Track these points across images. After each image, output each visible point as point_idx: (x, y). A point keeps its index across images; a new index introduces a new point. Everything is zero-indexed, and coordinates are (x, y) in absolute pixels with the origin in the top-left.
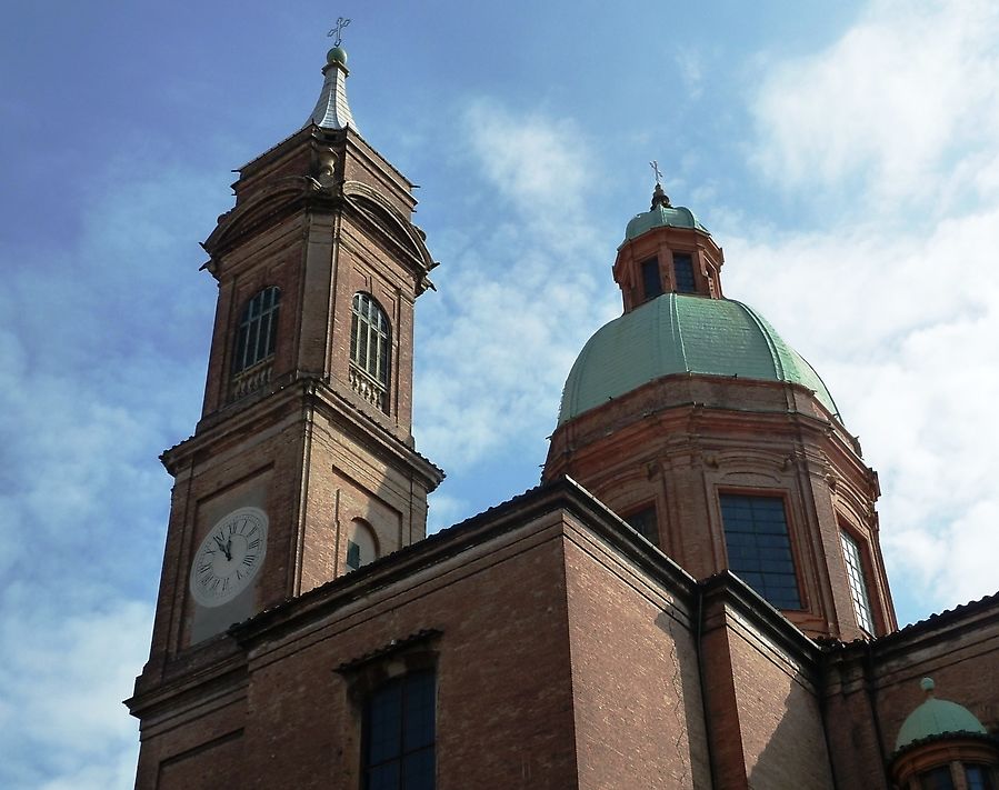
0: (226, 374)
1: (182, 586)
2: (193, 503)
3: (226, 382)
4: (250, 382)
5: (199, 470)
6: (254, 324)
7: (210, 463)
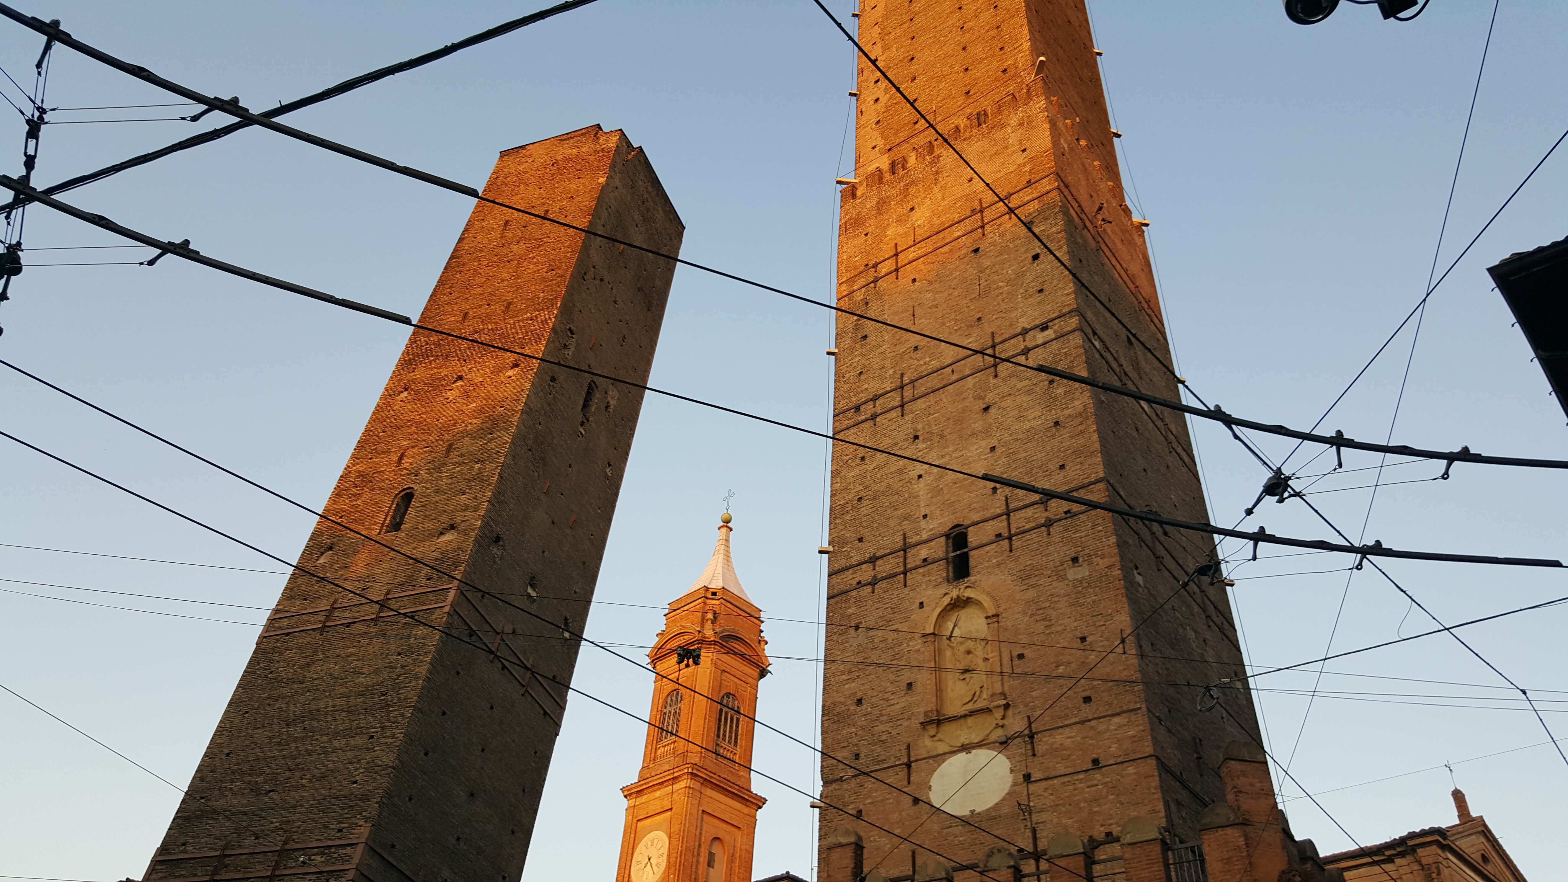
0: (655, 742)
1: (627, 872)
2: (635, 821)
3: (654, 747)
4: (666, 748)
5: (639, 801)
6: (670, 712)
7: (644, 798)
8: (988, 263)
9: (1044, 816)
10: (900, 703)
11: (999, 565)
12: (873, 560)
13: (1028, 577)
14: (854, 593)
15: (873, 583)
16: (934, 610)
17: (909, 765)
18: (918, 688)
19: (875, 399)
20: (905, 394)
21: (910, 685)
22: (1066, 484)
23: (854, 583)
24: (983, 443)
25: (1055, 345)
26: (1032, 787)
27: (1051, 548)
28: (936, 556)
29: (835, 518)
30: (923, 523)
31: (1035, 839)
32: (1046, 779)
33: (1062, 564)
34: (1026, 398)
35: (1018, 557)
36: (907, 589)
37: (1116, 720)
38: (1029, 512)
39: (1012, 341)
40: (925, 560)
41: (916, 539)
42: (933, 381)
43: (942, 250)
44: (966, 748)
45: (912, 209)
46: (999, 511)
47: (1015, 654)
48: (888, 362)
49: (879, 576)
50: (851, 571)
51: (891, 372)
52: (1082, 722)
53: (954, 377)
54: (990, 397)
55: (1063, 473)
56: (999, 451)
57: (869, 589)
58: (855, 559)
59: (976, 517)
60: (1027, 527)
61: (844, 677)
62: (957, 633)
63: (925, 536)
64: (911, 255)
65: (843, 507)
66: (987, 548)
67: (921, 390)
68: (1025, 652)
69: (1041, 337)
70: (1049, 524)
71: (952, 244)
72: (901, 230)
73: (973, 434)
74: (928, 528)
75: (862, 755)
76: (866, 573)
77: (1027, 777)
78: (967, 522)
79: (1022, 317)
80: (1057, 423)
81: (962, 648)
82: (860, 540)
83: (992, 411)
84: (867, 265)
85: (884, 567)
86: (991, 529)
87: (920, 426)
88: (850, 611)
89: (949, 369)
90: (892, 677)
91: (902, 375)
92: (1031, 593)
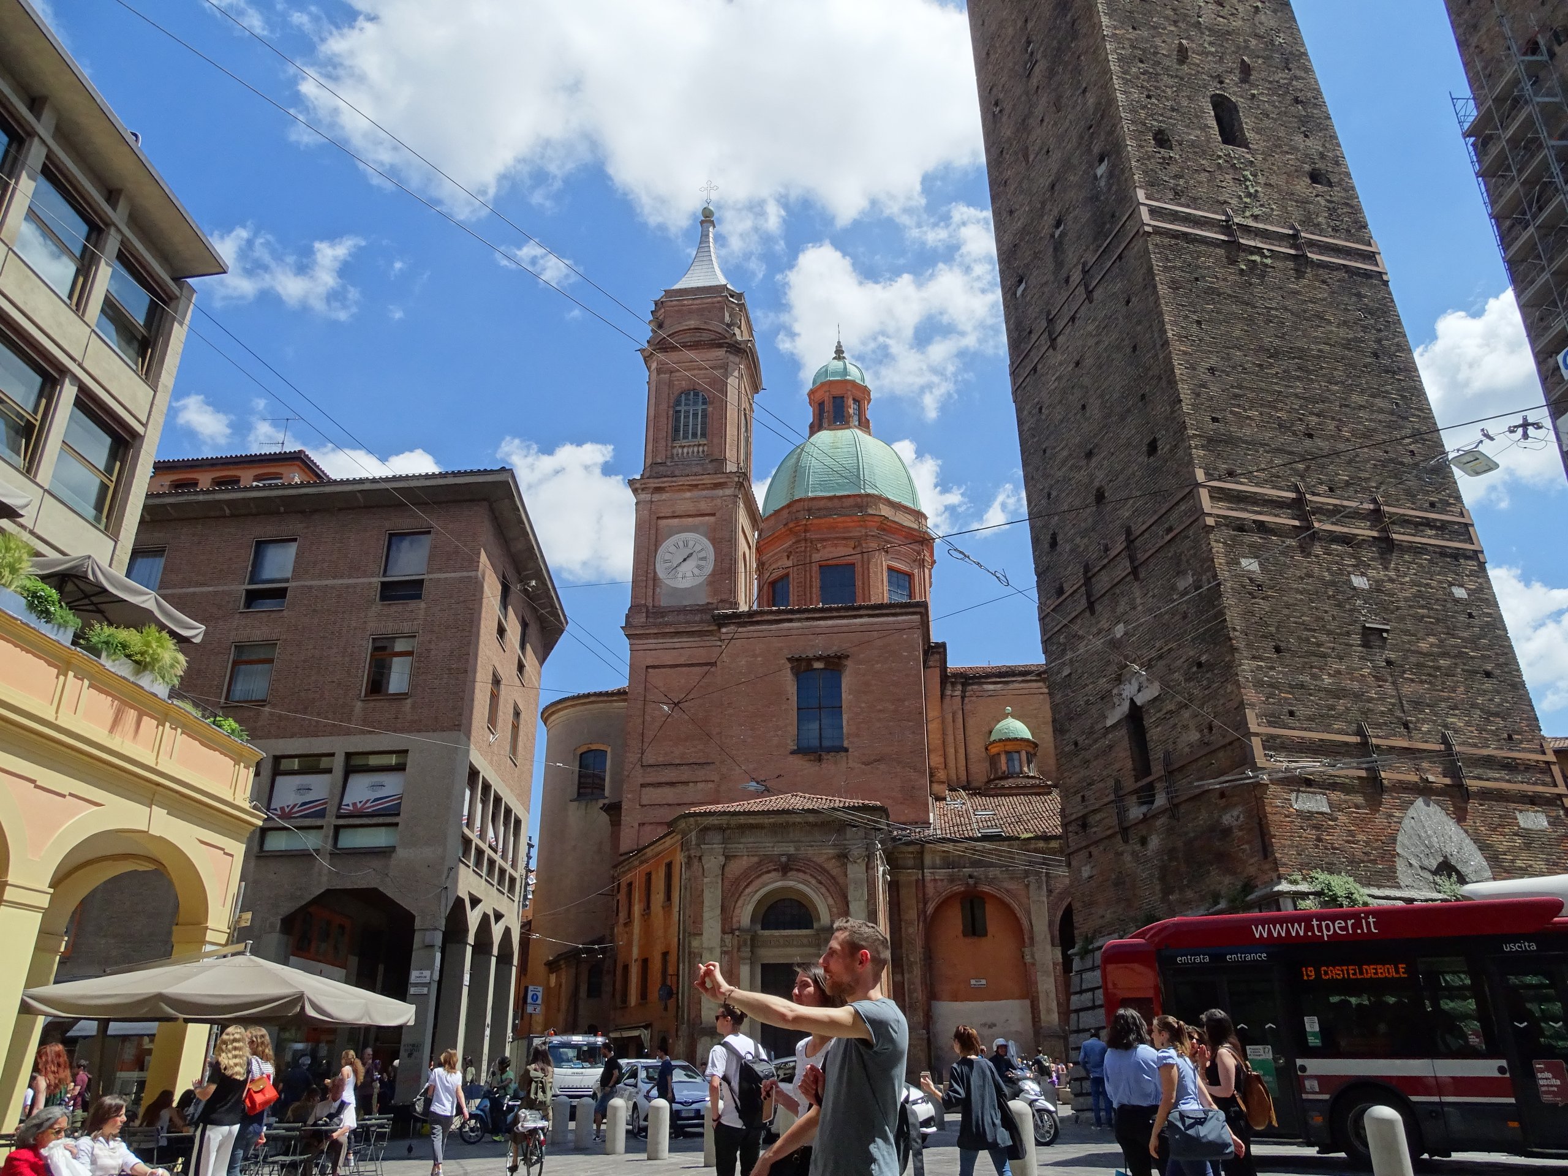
0: (669, 439)
2: (653, 517)
3: (669, 445)
4: (685, 450)
6: (687, 412)
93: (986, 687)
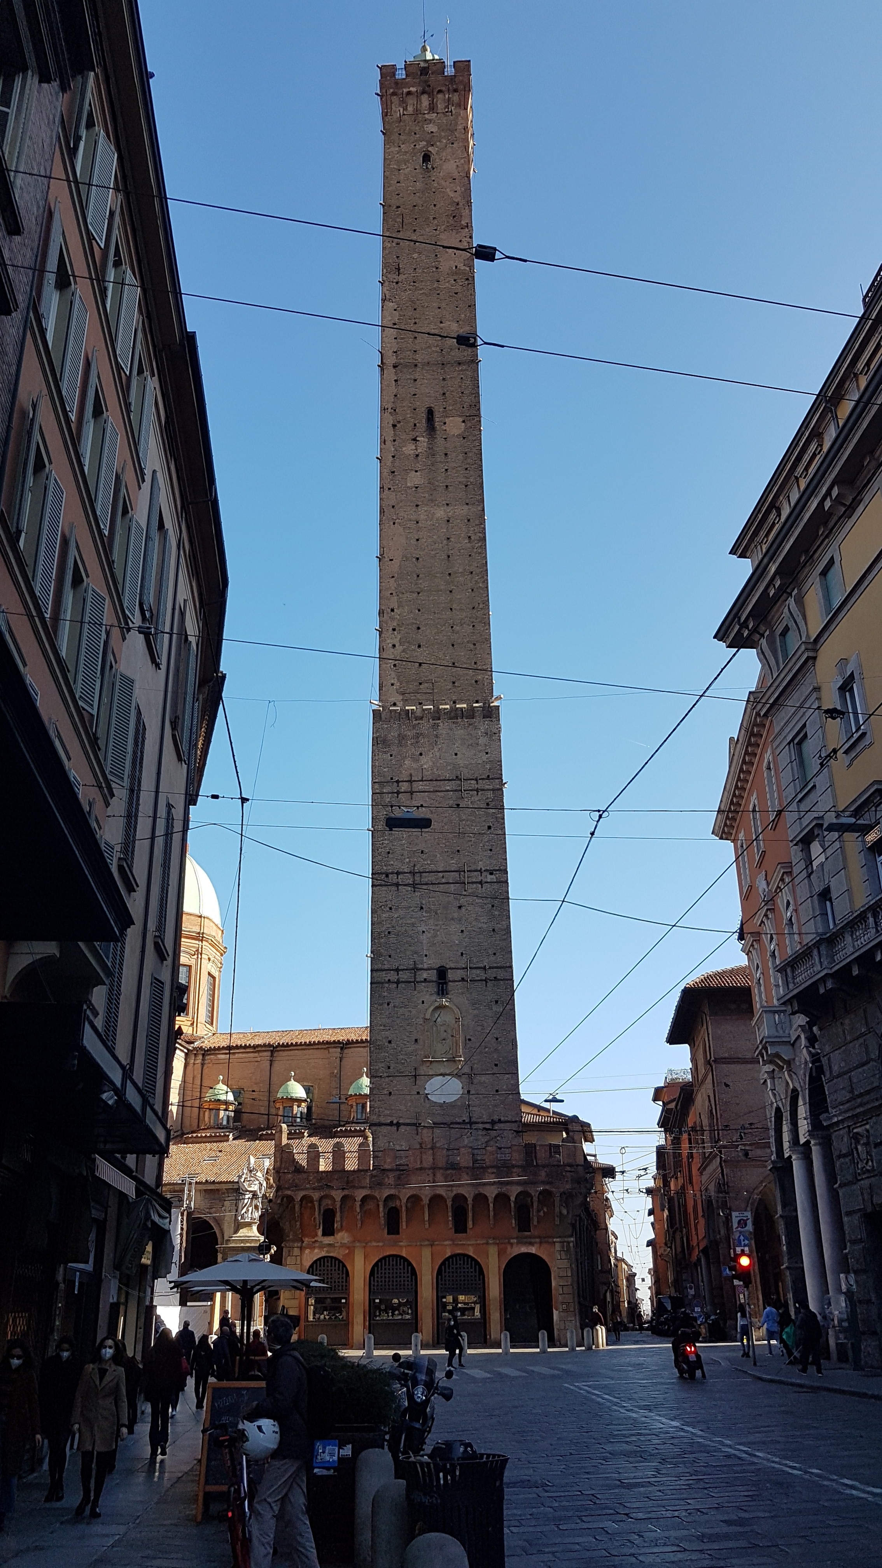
8: (464, 817)
9: (474, 1109)
10: (412, 1047)
11: (463, 993)
12: (397, 970)
13: (475, 1004)
14: (387, 985)
15: (398, 982)
16: (430, 1007)
17: (415, 1076)
18: (421, 1042)
19: (398, 873)
20: (416, 878)
21: (416, 1040)
22: (496, 963)
23: (387, 979)
24: (458, 926)
25: (496, 886)
26: (471, 1096)
27: (486, 993)
28: (431, 978)
29: (375, 939)
30: (425, 958)
31: (470, 1117)
32: (478, 1094)
33: (491, 1002)
34: (480, 910)
35: (471, 993)
36: (416, 992)
37: (507, 1076)
38: (478, 972)
39: (476, 873)
40: (425, 979)
41: (420, 966)
42: (431, 878)
43: (439, 794)
44: (443, 1075)
45: (421, 754)
46: (464, 966)
47: (467, 1038)
48: (406, 853)
49: (401, 980)
50: (384, 972)
51: (408, 860)
52: (493, 1074)
53: (444, 881)
54: (463, 901)
55: (495, 957)
56: (466, 933)
57: (395, 985)
58: (386, 967)
59: (452, 965)
60: (477, 978)
61: (382, 1028)
62: (439, 1019)
63: (426, 966)
64: (420, 786)
65: (379, 934)
66: (457, 983)
67: (424, 880)
68: (472, 1039)
69: (490, 878)
70: (486, 980)
71: (446, 793)
72: (414, 765)
73: (453, 919)
74: (427, 963)
75: (391, 1068)
76: (393, 976)
77: (469, 1092)
78: (448, 966)
79: (481, 861)
80: (494, 930)
81: (443, 1028)
82: (390, 956)
83: (463, 909)
84: (392, 779)
85: (404, 976)
86: (460, 974)
87: (424, 902)
88: (386, 994)
89: (441, 875)
90: (407, 1034)
91: (415, 865)
92: (476, 1012)
93: (219, 1056)
